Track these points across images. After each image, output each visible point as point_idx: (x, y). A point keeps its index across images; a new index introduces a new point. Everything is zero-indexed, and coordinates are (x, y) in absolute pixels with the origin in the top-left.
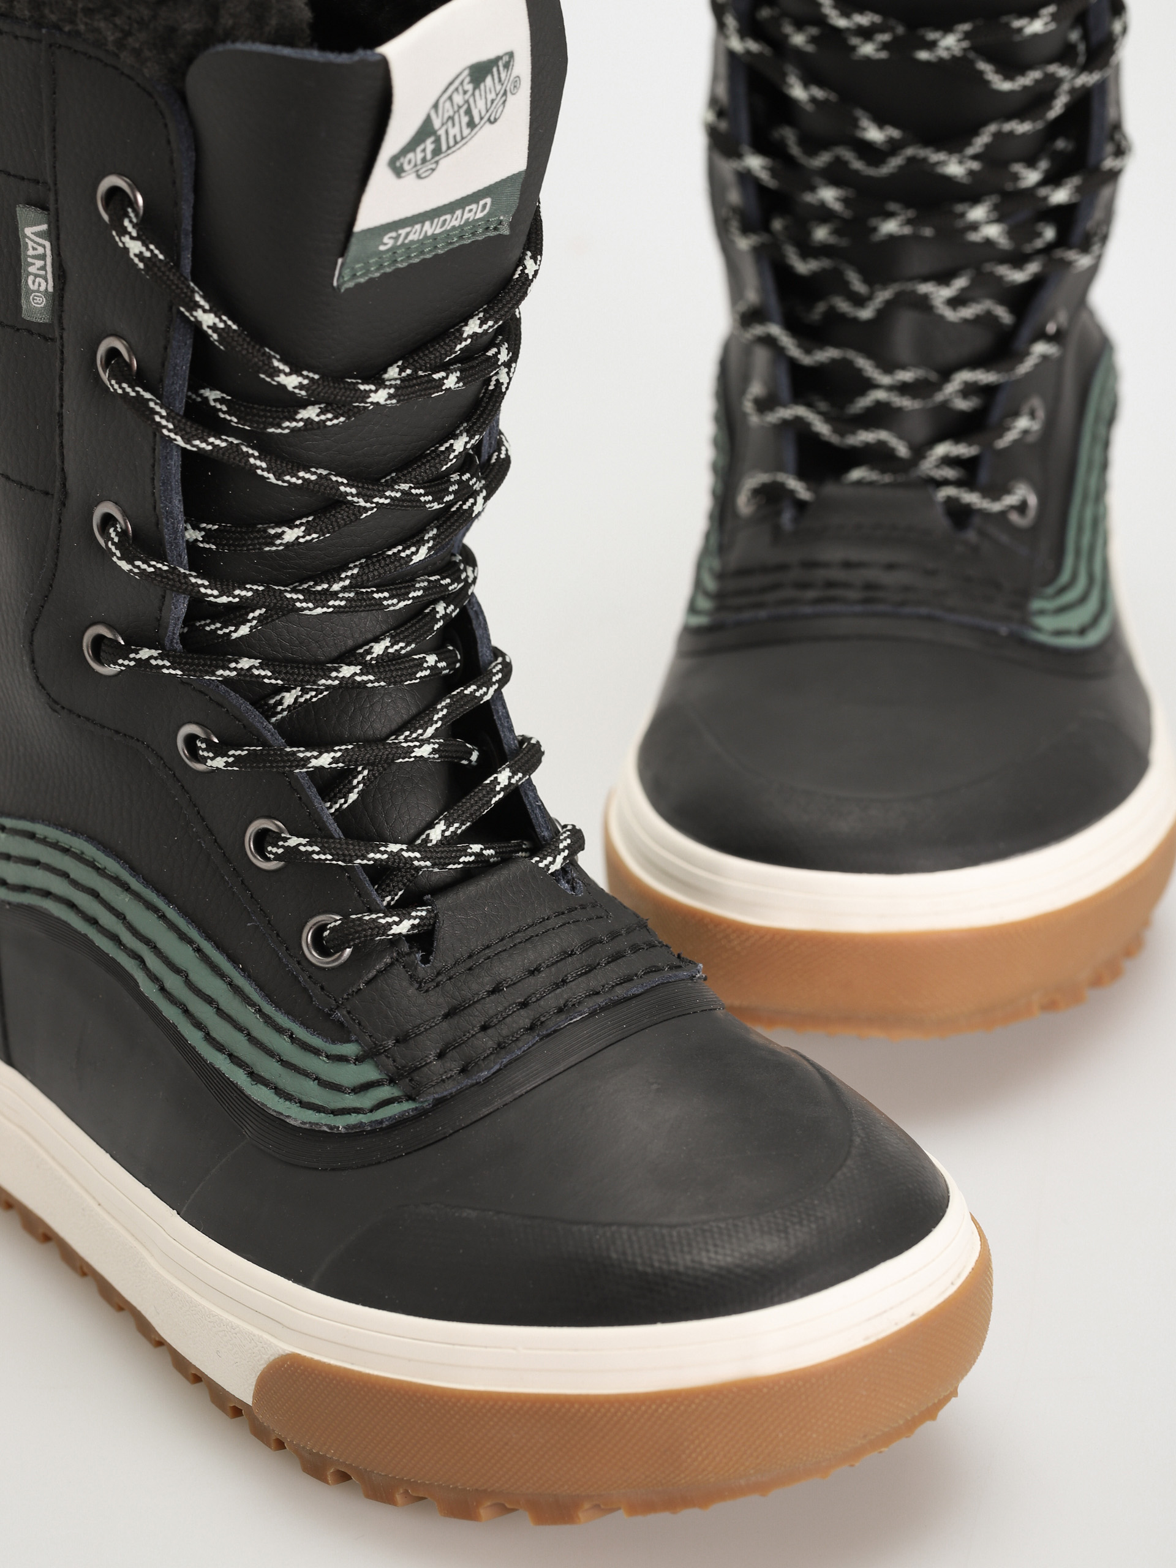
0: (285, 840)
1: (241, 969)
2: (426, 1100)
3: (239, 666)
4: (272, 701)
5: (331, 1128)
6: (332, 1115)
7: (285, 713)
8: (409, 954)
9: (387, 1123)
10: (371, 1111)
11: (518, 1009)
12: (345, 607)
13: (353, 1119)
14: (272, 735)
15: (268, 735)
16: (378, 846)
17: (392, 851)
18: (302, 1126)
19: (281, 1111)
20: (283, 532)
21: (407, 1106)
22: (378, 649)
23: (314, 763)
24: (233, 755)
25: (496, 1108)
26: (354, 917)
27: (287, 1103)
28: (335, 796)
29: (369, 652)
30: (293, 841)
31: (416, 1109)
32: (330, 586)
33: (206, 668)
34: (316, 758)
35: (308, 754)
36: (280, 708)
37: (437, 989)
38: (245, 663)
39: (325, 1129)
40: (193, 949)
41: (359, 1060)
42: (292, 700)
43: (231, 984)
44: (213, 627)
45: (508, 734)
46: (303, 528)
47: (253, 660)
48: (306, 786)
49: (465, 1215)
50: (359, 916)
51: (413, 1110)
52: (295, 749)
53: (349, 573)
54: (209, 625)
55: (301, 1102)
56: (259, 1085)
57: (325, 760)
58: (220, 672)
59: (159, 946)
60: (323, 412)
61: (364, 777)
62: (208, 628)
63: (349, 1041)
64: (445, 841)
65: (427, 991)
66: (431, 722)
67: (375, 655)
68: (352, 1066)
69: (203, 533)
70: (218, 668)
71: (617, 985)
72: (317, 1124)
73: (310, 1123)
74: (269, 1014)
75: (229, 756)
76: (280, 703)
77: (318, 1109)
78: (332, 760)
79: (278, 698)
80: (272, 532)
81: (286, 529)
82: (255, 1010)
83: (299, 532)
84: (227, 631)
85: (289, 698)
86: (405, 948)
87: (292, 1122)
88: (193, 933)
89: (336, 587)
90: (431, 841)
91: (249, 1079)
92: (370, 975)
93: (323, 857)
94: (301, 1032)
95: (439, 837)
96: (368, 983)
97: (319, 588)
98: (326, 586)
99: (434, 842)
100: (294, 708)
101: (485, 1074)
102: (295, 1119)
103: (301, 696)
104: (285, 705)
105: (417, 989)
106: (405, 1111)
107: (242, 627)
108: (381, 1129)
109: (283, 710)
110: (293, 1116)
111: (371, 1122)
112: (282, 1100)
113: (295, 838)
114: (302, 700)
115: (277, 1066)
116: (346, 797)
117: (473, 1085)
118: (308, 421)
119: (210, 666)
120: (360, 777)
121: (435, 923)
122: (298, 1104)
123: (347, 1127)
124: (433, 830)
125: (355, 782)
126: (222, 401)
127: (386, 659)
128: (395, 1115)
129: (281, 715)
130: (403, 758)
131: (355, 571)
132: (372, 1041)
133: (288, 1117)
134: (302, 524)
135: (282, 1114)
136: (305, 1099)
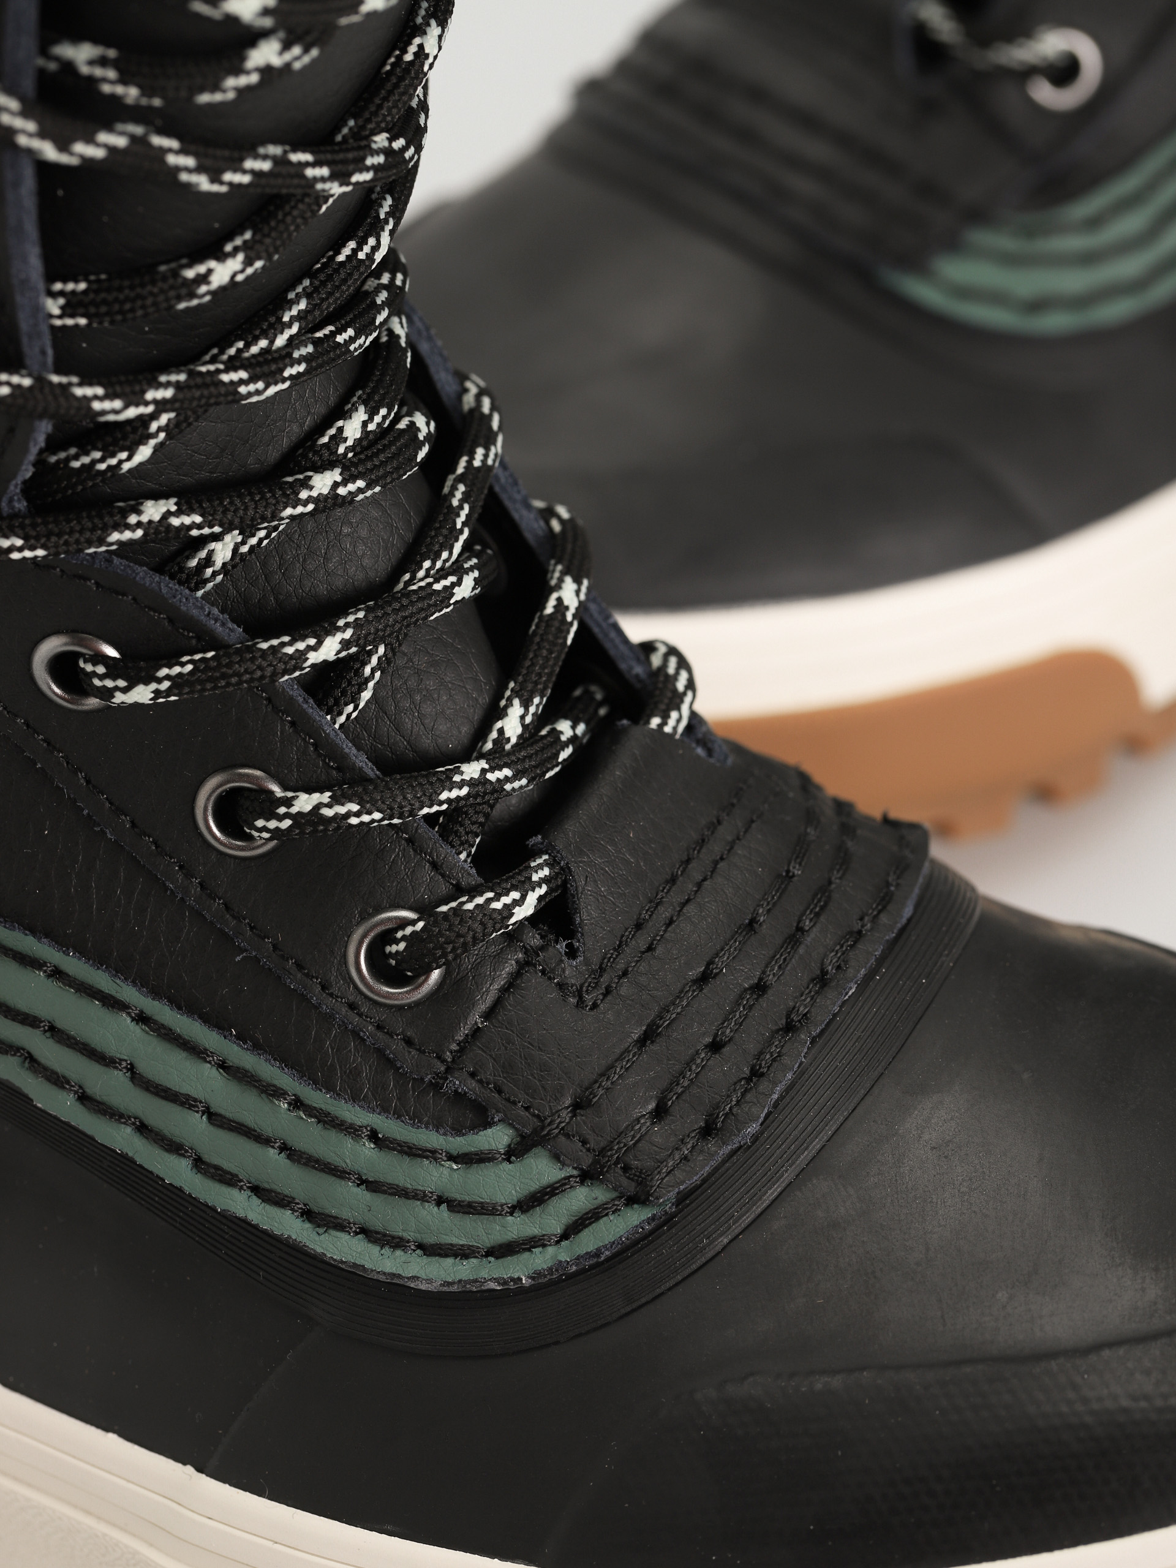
0: (288, 802)
1: (238, 1037)
2: (667, 1200)
3: (144, 518)
4: (193, 563)
5: (504, 1282)
6: (491, 1259)
7: (220, 578)
8: (542, 948)
9: (607, 1253)
10: (565, 1236)
11: (757, 999)
12: (307, 372)
13: (541, 1260)
14: (223, 624)
15: (218, 628)
16: (449, 775)
17: (472, 778)
18: (445, 1289)
19: (394, 1270)
20: (210, 271)
21: (634, 1218)
22: (353, 428)
23: (314, 658)
24: (167, 677)
25: (787, 1182)
26: (444, 908)
27: (399, 1253)
28: (337, 703)
29: (339, 437)
30: (305, 803)
31: (653, 1218)
32: (272, 342)
33: (88, 534)
34: (315, 648)
35: (301, 646)
36: (209, 571)
37: (609, 998)
38: (153, 511)
39: (493, 1285)
40: (133, 1019)
41: (512, 1154)
42: (229, 555)
43: (223, 1066)
44: (86, 460)
45: (524, 512)
46: (240, 257)
47: (162, 502)
48: (300, 699)
49: (819, 1386)
50: (454, 904)
51: (649, 1221)
52: (275, 642)
53: (294, 312)
54: (76, 457)
55: (420, 1246)
56: (333, 1232)
57: (330, 649)
58: (115, 536)
59: (59, 1024)
60: (286, 46)
61: (379, 658)
62: (76, 464)
63: (487, 1124)
64: (529, 734)
65: (595, 1006)
66: (455, 534)
67: (350, 443)
68: (506, 1166)
69: (61, 301)
70: (107, 529)
71: (880, 912)
72: (476, 1281)
73: (460, 1281)
74: (323, 1107)
75: (159, 681)
76: (208, 561)
77: (462, 1253)
78: (340, 646)
79: (203, 554)
80: (190, 274)
81: (212, 264)
82: (290, 1104)
83: (234, 264)
84: (113, 461)
85: (222, 552)
86: (534, 939)
87: (423, 1287)
88: (128, 993)
89: (280, 341)
90: (508, 740)
91: (308, 1225)
92: (490, 1000)
93: (366, 818)
94: (389, 1126)
95: (519, 730)
96: (488, 1015)
97: (254, 350)
98: (263, 343)
99: (514, 740)
100: (234, 567)
101: (753, 1128)
102: (429, 1281)
103: (243, 543)
104: (218, 564)
105: (577, 1006)
106: (637, 1226)
107: (142, 448)
108: (598, 1265)
109: (215, 574)
110: (422, 1275)
111: (578, 1258)
112: (387, 1251)
113: (303, 797)
114: (245, 549)
115: (362, 1194)
116: (355, 700)
117: (734, 1152)
118: (267, 71)
119: (93, 530)
120: (374, 660)
121: (565, 882)
122: (419, 1252)
123: (536, 1275)
124: (506, 720)
125: (367, 670)
126: (103, 62)
127: (368, 443)
128: (620, 1238)
129: (212, 584)
130: (440, 611)
131: (303, 305)
132: (534, 1115)
133: (415, 1278)
134: (236, 250)
135: (399, 1276)
136: (430, 1240)
